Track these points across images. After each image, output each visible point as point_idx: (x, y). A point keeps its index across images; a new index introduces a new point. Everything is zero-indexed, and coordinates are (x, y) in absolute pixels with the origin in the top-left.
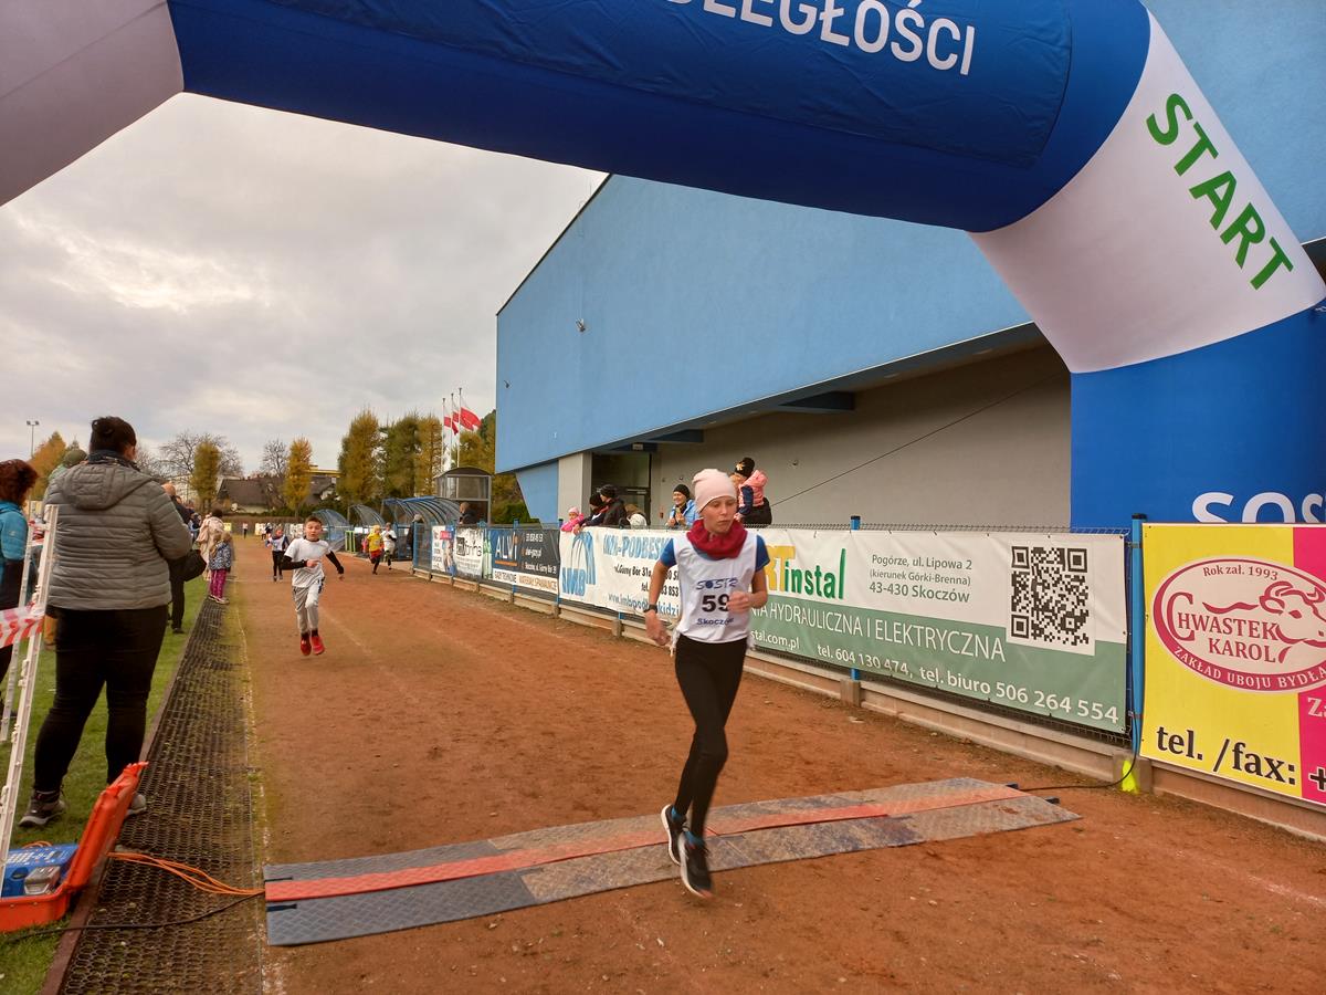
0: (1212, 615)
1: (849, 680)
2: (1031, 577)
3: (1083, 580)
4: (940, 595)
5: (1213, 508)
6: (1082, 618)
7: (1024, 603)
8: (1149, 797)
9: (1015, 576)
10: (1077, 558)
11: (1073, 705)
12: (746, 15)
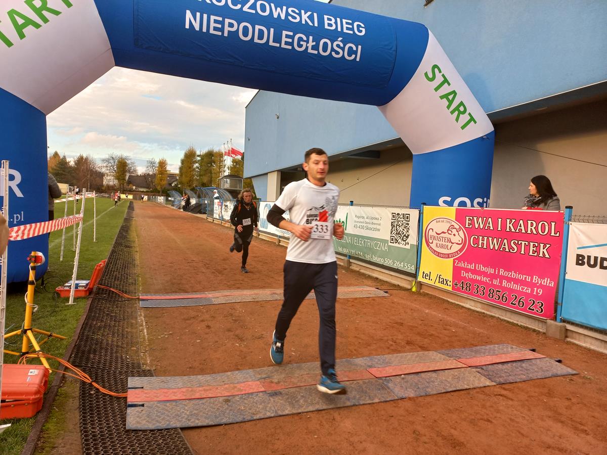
0: (437, 235)
1: (346, 259)
2: (396, 223)
3: (408, 225)
4: (373, 229)
5: (445, 202)
6: (407, 237)
7: (394, 232)
8: (418, 293)
9: (392, 223)
10: (407, 217)
11: (404, 265)
12: (283, 46)
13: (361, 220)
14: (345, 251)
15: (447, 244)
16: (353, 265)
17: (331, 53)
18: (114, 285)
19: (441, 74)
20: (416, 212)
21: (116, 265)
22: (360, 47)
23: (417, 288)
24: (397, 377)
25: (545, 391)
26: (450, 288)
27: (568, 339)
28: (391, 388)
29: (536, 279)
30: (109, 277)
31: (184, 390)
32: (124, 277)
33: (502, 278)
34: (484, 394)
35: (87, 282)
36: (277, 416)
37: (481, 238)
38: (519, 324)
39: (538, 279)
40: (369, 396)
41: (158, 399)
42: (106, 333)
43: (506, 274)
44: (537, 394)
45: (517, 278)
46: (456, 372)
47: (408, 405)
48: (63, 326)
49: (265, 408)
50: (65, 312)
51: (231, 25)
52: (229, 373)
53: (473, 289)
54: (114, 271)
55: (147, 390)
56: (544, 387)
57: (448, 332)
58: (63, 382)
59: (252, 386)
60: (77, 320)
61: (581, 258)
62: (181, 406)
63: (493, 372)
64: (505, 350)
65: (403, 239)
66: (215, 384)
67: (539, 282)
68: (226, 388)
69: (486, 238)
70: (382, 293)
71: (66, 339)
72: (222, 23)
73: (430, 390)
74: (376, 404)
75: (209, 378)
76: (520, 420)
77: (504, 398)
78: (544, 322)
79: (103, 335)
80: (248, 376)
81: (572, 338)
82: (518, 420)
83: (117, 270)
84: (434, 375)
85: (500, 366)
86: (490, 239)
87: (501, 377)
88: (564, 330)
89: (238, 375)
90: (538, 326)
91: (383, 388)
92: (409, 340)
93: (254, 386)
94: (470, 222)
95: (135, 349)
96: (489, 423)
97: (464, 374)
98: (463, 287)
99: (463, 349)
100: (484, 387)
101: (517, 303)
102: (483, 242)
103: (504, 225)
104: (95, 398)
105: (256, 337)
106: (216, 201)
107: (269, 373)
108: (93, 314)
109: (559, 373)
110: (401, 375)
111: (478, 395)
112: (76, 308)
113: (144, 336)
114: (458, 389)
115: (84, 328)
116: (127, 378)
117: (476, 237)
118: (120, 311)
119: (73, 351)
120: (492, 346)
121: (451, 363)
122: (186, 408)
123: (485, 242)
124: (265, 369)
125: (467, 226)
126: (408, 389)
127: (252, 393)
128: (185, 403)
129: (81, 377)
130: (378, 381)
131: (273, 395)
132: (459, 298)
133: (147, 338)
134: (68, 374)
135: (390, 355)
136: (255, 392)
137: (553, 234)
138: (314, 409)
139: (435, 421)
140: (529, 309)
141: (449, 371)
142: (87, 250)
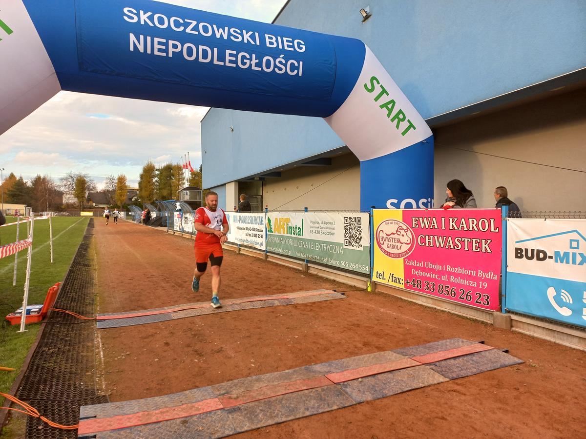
0: (387, 237)
1: (304, 263)
2: (349, 227)
3: (360, 227)
4: (328, 234)
5: (392, 204)
6: (360, 239)
7: (347, 235)
8: (374, 292)
9: (345, 226)
10: (359, 220)
11: (358, 266)
12: (227, 64)
13: (317, 225)
14: (303, 256)
15: (397, 244)
16: (311, 269)
17: (274, 69)
18: (70, 307)
19: (380, 85)
20: (366, 215)
21: (73, 286)
22: (301, 63)
23: (372, 288)
24: (355, 381)
25: (495, 382)
26: (402, 287)
27: (514, 329)
28: (349, 393)
29: (480, 273)
30: (65, 299)
31: (140, 414)
32: (81, 297)
33: (450, 274)
34: (439, 391)
35: (41, 306)
36: (236, 434)
37: (427, 237)
38: (468, 317)
39: (482, 274)
40: (328, 404)
41: (112, 428)
42: (59, 360)
43: (453, 270)
44: (487, 387)
45: (463, 273)
46: (411, 371)
47: (366, 409)
48: (13, 356)
49: (223, 427)
50: (15, 341)
51: (175, 46)
52: (187, 392)
53: (424, 285)
54: (71, 292)
55: (100, 418)
56: (493, 378)
57: (401, 329)
58: (9, 419)
59: (210, 404)
60: (27, 349)
61: (519, 251)
62: (136, 432)
63: (446, 368)
64: (456, 344)
65: (356, 241)
66: (172, 405)
67: (484, 276)
68: (184, 409)
69: (432, 237)
70: (339, 295)
71: (13, 371)
72: (166, 44)
73: (387, 392)
74: (334, 411)
75: (167, 399)
76: (473, 415)
77: (457, 393)
78: (491, 314)
79: (55, 362)
80: (206, 393)
81: (517, 327)
82: (471, 415)
83: (74, 290)
84: (390, 375)
85: (452, 361)
86: (436, 237)
87: (453, 372)
88: (509, 319)
89: (196, 393)
90: (486, 317)
91: (341, 393)
92: (366, 341)
93: (212, 404)
94: (416, 222)
95: (90, 373)
96: (444, 421)
97: (419, 372)
98: (414, 285)
99: (417, 347)
100: (439, 384)
101: (465, 297)
102: (429, 241)
103: (447, 224)
104: (43, 434)
105: (215, 351)
106: (176, 214)
107: (228, 388)
108: (46, 341)
109: (507, 363)
110: (359, 378)
111: (432, 392)
112: (27, 336)
113: (100, 359)
114: (413, 388)
115: (34, 356)
116: (80, 408)
117: (423, 236)
118: (76, 334)
119: (21, 383)
120: (444, 341)
121: (406, 362)
122: (141, 434)
123: (431, 241)
124: (224, 384)
125: (414, 226)
126: (366, 393)
127: (210, 412)
128: (141, 429)
129: (28, 412)
130: (336, 387)
131: (232, 412)
132: (411, 295)
133: (103, 360)
134: (14, 410)
135: (348, 359)
136: (214, 410)
137: (493, 230)
138: (273, 423)
139: (393, 424)
140: (477, 302)
141: (403, 370)
142: (43, 272)
